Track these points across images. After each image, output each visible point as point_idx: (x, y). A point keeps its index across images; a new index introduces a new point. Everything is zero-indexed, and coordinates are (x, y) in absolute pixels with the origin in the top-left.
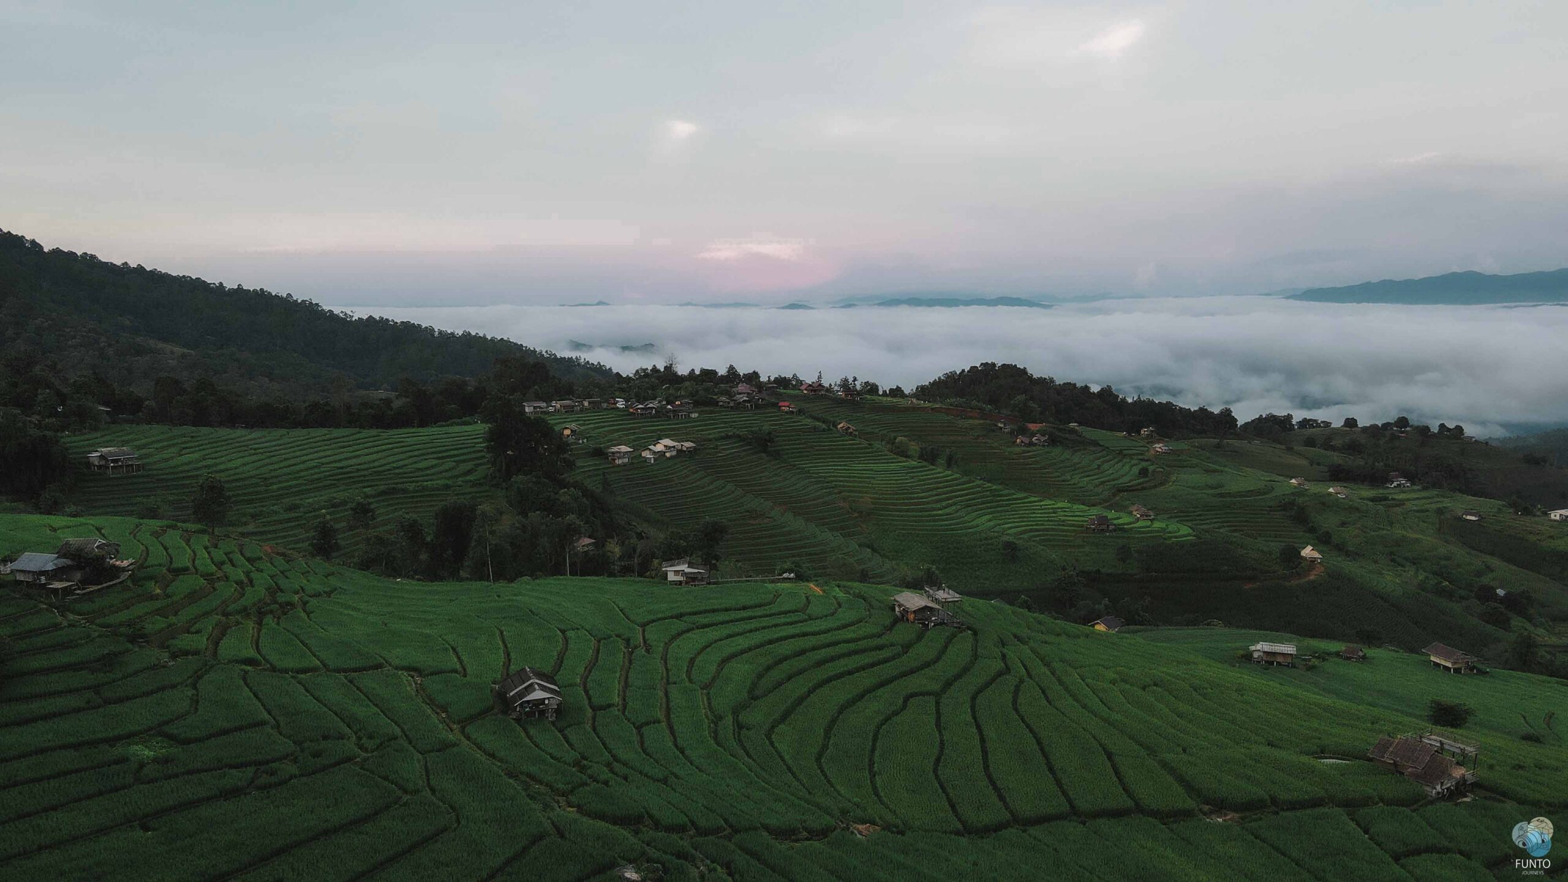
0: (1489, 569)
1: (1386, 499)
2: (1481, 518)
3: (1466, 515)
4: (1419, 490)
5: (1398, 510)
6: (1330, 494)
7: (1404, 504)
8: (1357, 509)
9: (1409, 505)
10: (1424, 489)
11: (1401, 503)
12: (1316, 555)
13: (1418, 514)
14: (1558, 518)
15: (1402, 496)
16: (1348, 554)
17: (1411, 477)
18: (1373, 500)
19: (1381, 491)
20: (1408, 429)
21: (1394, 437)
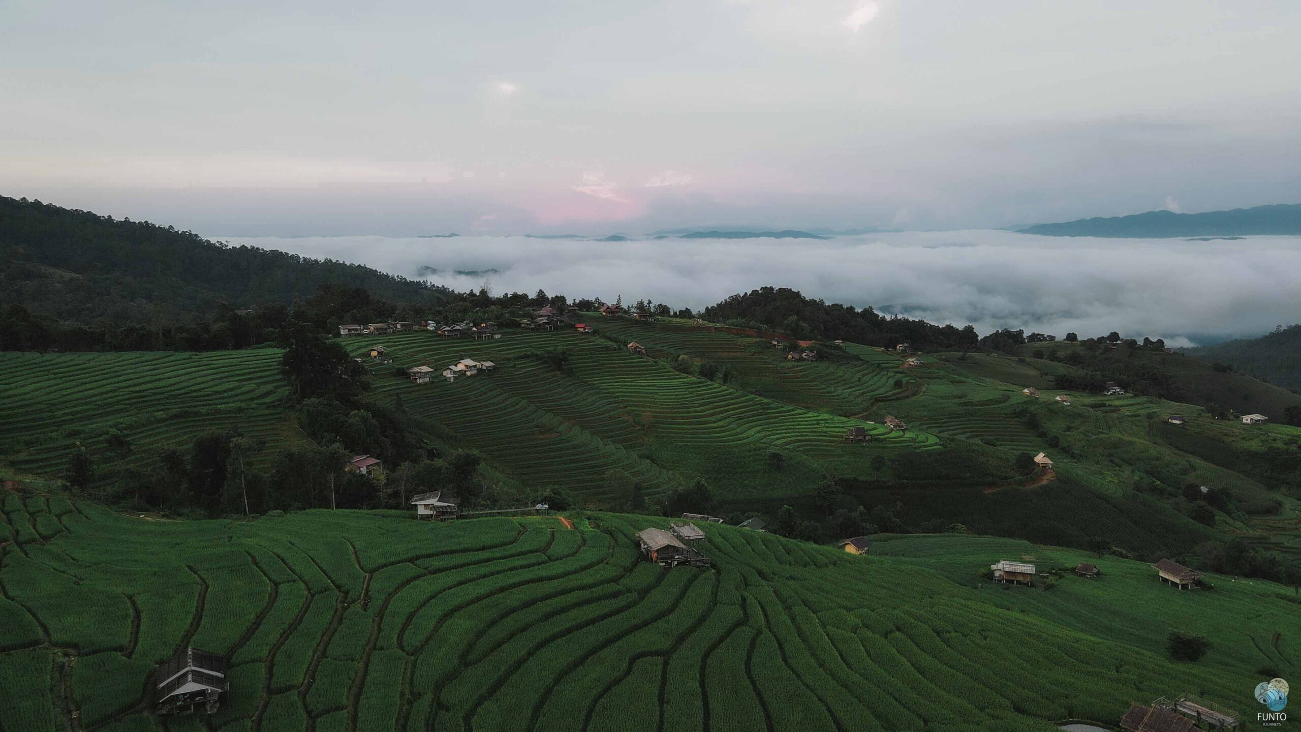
0: (1193, 468)
1: (1104, 405)
2: (1184, 422)
3: (1172, 420)
4: (1131, 397)
5: (1115, 415)
6: (1057, 402)
7: (1120, 410)
8: (1080, 416)
9: (1125, 411)
10: (1136, 396)
11: (1116, 409)
12: (1048, 461)
13: (1129, 418)
14: (1249, 422)
15: (1117, 403)
16: (1073, 456)
17: (1124, 386)
18: (1094, 406)
19: (1100, 398)
20: (1119, 342)
21: (1107, 350)
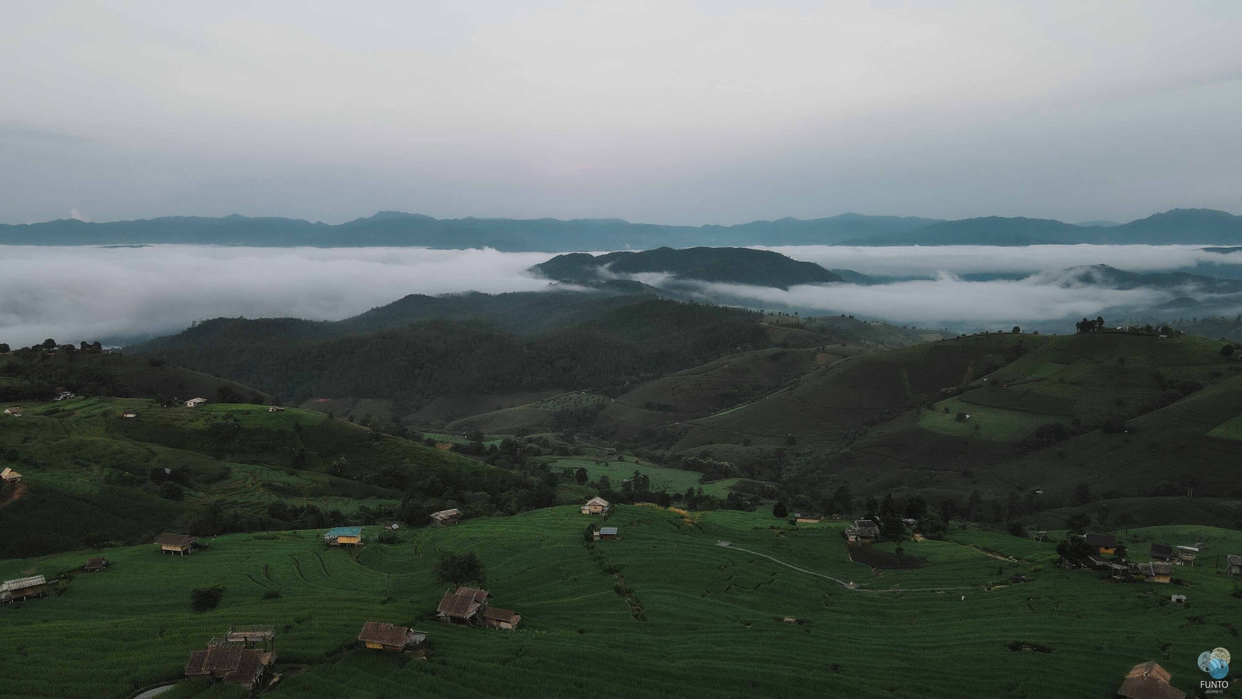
0: (154, 454)
1: (57, 411)
2: (138, 415)
3: (126, 414)
4: (83, 400)
5: (71, 419)
6: (7, 415)
7: (74, 414)
8: (35, 424)
9: (78, 413)
10: (87, 397)
11: (71, 413)
12: (16, 475)
13: (87, 420)
14: (192, 405)
15: (70, 407)
16: (36, 466)
17: (75, 390)
18: (45, 414)
19: (51, 405)
20: (56, 348)
21: (45, 357)
